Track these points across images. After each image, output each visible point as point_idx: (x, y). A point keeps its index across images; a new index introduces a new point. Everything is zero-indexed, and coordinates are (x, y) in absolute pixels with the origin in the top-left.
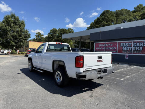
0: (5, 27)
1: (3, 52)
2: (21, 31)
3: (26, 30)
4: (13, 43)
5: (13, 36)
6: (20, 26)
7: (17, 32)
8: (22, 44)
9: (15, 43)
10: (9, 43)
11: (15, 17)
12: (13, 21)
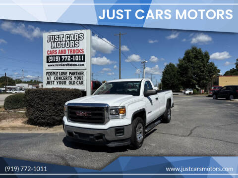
0: (186, 65)
1: (184, 93)
2: (204, 66)
3: (211, 63)
4: (195, 81)
5: (194, 74)
6: (203, 60)
7: (199, 68)
8: (205, 81)
9: (197, 81)
10: (190, 81)
11: (196, 50)
12: (194, 56)
